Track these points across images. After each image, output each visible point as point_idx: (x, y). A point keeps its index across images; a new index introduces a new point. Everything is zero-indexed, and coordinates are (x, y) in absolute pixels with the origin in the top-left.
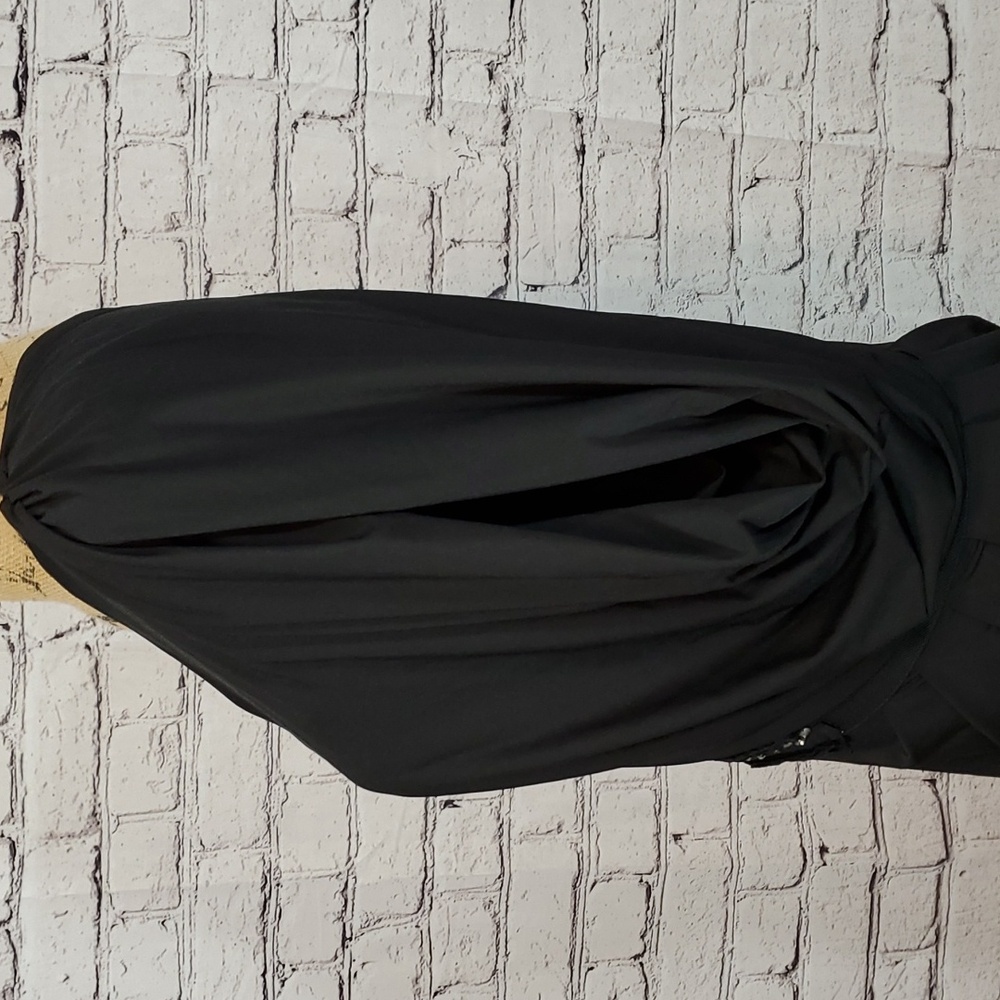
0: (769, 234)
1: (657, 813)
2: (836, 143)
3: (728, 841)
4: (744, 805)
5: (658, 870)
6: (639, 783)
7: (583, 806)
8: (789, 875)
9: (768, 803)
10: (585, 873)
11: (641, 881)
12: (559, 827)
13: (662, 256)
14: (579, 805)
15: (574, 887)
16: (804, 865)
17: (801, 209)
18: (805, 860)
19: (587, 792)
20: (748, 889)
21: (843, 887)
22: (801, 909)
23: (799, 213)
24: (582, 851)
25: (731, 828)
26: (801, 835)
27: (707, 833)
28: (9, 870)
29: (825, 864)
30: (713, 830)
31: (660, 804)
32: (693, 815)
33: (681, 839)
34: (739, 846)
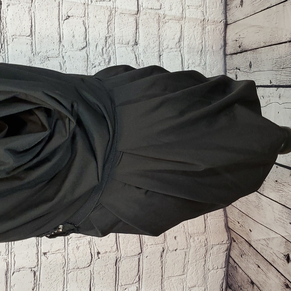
0: (74, 36)
1: (37, 246)
2: (97, 4)
3: (64, 253)
4: (70, 240)
5: (37, 266)
8: (86, 263)
9: (78, 239)
10: (10, 270)
11: (32, 270)
13: (34, 43)
14: (7, 245)
15: (6, 274)
16: (92, 259)
17: (85, 28)
18: (92, 257)
20: (72, 269)
21: (106, 265)
22: (91, 274)
23: (85, 29)
24: (8, 262)
25: (65, 249)
26: (90, 249)
27: (56, 251)
29: (99, 258)
30: (58, 250)
31: (38, 242)
32: (51, 245)
33: (46, 254)
34: (68, 255)
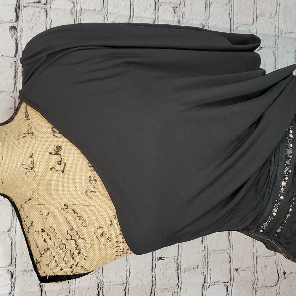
0: (265, 66)
1: (230, 261)
2: (286, 36)
3: (254, 271)
4: (258, 258)
5: (231, 281)
6: (224, 251)
7: (205, 259)
8: (274, 282)
9: (266, 258)
10: (206, 283)
11: (225, 285)
12: (197, 267)
14: (204, 259)
15: (203, 287)
16: (279, 279)
17: (275, 58)
18: (279, 277)
19: (206, 255)
20: (260, 287)
21: (291, 286)
22: (277, 293)
23: (275, 59)
24: (205, 275)
25: (254, 266)
26: (277, 268)
27: (246, 268)
28: (10, 283)
29: (285, 278)
30: (248, 267)
31: (231, 258)
32: (242, 262)
33: (238, 270)
34: (257, 272)
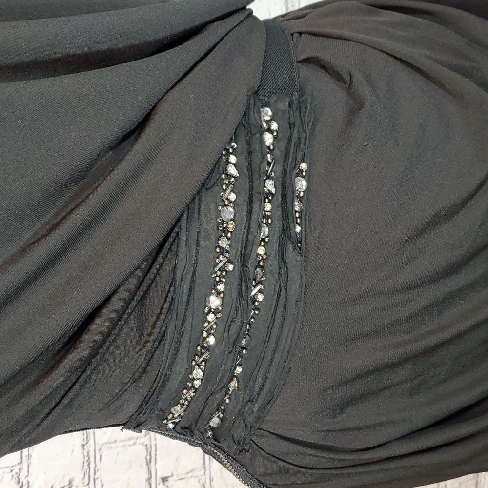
1: (148, 463)
3: (203, 478)
6: (133, 441)
7: (89, 465)
12: (70, 483)
14: (86, 464)
19: (92, 453)
25: (205, 468)
27: (187, 473)
30: (192, 471)
31: (150, 455)
32: (176, 460)
33: (167, 481)
34: (211, 480)
